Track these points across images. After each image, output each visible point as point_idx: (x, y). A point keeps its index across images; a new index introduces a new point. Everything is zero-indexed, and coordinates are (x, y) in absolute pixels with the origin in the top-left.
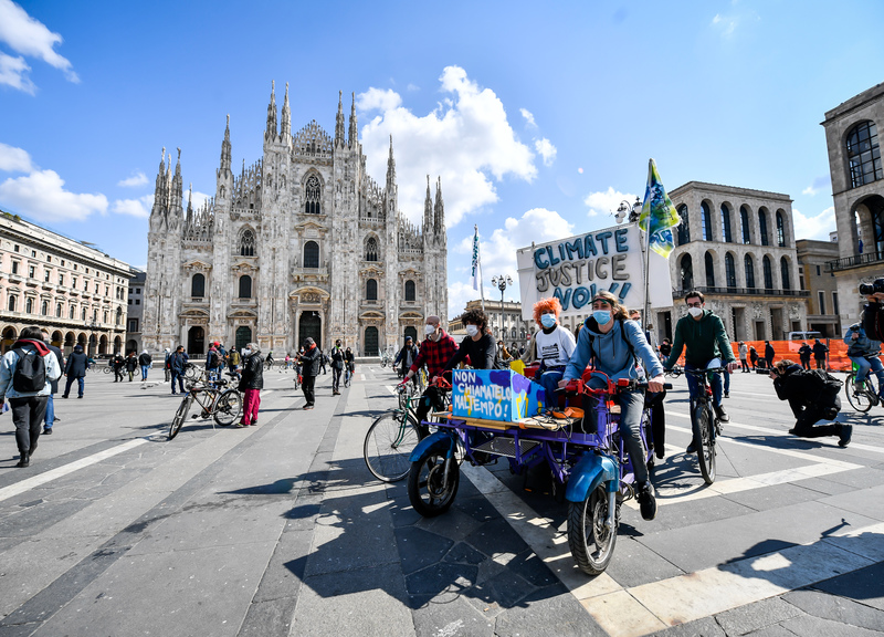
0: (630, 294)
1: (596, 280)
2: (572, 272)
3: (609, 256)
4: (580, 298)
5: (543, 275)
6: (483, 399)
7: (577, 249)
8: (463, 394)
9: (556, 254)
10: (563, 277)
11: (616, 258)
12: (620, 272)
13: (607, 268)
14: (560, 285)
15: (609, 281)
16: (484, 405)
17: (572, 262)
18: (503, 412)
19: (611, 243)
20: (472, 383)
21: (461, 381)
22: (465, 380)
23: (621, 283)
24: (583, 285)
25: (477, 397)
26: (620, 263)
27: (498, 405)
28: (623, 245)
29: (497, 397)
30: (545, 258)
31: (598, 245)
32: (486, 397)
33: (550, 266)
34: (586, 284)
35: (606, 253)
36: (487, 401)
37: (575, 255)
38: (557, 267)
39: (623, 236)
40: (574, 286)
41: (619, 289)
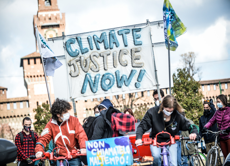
0: (144, 78)
1: (119, 67)
2: (100, 60)
3: (128, 48)
4: (107, 82)
5: (73, 62)
6: (111, 156)
7: (103, 41)
8: (96, 156)
9: (85, 45)
10: (92, 64)
11: (134, 50)
12: (137, 61)
13: (127, 58)
14: (90, 71)
15: (129, 68)
16: (112, 160)
17: (99, 52)
18: (126, 160)
19: (129, 38)
20: (102, 148)
21: (94, 148)
22: (96, 147)
23: (138, 70)
24: (109, 71)
25: (107, 156)
26: (137, 54)
27: (122, 157)
28: (138, 40)
29: (121, 153)
30: (75, 47)
31: (119, 38)
32: (113, 154)
33: (80, 54)
34: (112, 71)
35: (126, 46)
36: (114, 157)
37: (101, 46)
38: (86, 56)
39: (138, 33)
40: (102, 72)
41: (137, 75)
